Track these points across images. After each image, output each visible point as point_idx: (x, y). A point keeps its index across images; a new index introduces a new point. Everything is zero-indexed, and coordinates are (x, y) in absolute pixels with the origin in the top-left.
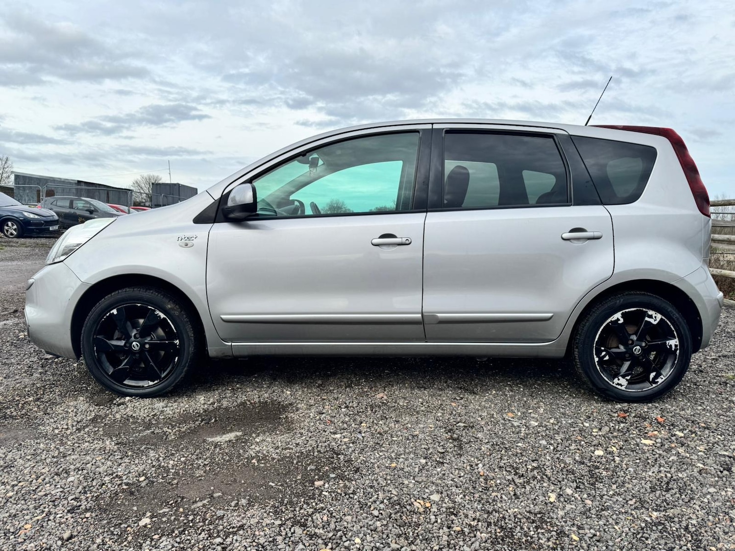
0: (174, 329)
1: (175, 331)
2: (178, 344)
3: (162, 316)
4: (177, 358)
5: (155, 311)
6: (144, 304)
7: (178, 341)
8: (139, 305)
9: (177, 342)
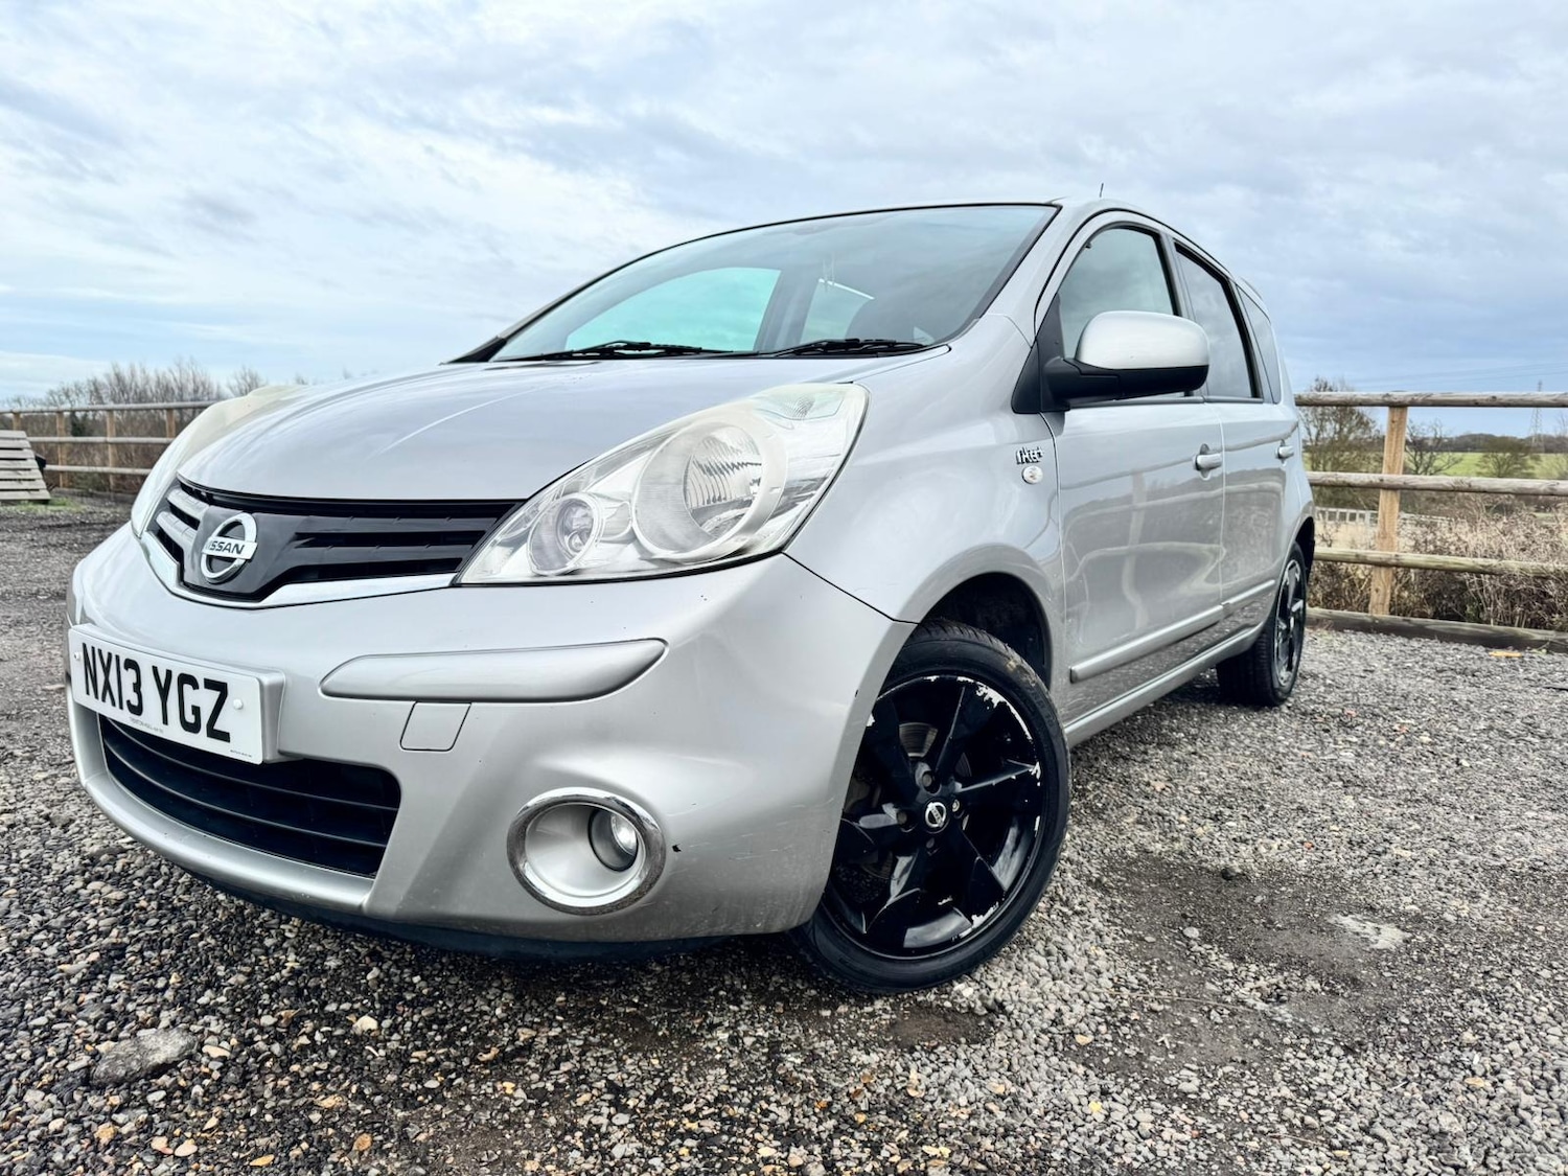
0: (1027, 733)
1: (1030, 738)
2: (1038, 776)
3: (996, 698)
4: (1038, 819)
5: (976, 687)
6: (946, 672)
7: (1037, 766)
8: (933, 678)
9: (1036, 770)
